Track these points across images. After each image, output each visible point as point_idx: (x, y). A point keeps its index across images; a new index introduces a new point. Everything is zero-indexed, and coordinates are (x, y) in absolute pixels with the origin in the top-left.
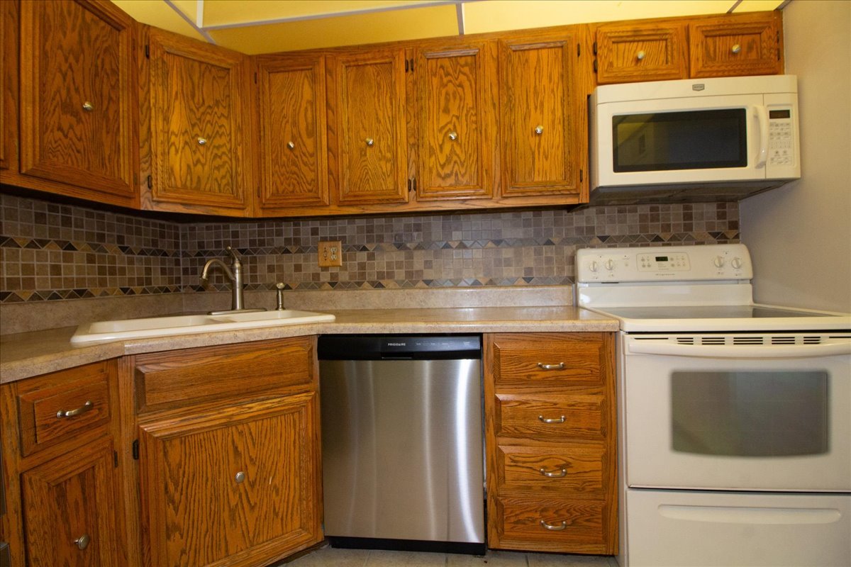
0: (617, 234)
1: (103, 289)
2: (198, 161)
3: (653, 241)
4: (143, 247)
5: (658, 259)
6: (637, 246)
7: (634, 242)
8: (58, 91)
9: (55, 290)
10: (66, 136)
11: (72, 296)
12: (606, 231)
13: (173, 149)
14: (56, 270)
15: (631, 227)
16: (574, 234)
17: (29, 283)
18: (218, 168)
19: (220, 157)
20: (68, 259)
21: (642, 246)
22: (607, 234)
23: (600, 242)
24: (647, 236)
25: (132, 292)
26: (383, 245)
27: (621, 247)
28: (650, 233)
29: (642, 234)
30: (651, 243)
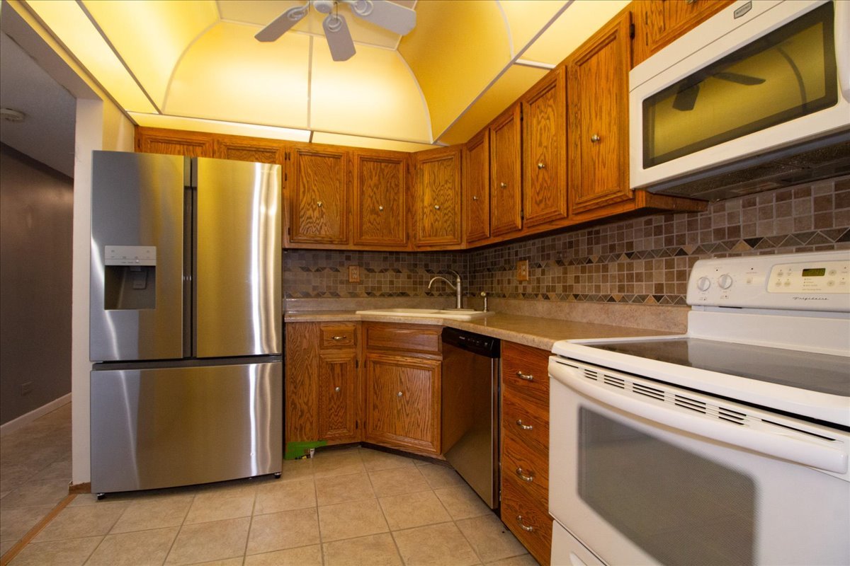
0: (775, 234)
1: (415, 292)
2: (436, 219)
3: (840, 240)
4: (440, 269)
5: (807, 272)
6: (810, 250)
7: (804, 245)
8: (369, 206)
9: (391, 292)
10: (372, 224)
11: (398, 295)
12: (757, 232)
13: (425, 216)
14: (392, 282)
15: (798, 221)
16: (713, 240)
17: (379, 289)
18: (446, 222)
19: (447, 214)
20: (398, 277)
21: (819, 249)
22: (757, 236)
23: (748, 247)
24: (828, 233)
25: (432, 295)
26: (549, 261)
27: (780, 253)
28: (834, 227)
29: (819, 231)
30: (836, 245)
